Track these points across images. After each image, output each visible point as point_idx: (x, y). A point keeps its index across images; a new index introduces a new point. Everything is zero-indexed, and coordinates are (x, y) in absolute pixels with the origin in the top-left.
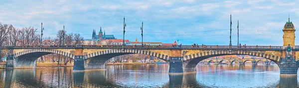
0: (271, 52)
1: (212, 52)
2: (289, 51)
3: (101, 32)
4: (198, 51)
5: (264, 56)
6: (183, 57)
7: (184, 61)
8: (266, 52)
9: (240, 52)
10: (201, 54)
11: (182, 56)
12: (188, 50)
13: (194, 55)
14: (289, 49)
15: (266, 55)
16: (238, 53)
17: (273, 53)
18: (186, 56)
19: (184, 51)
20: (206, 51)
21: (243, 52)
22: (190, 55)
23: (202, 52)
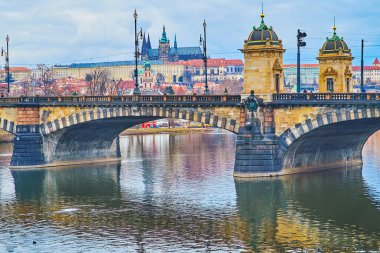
0: (227, 109)
1: (99, 112)
2: (254, 109)
3: (164, 40)
4: (72, 110)
5: (212, 121)
6: (42, 126)
7: (46, 136)
8: (217, 110)
9: (158, 113)
10: (78, 116)
11: (41, 122)
12: (52, 109)
13: (64, 119)
14: (252, 104)
15: (216, 119)
16: (155, 114)
17: (232, 113)
18: (49, 124)
19: (45, 112)
20: (87, 110)
21: (164, 112)
22: (56, 121)
23: (80, 112)
